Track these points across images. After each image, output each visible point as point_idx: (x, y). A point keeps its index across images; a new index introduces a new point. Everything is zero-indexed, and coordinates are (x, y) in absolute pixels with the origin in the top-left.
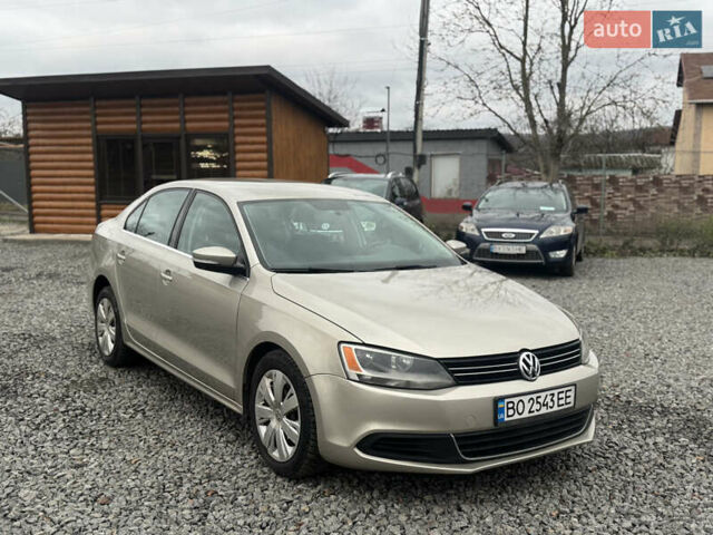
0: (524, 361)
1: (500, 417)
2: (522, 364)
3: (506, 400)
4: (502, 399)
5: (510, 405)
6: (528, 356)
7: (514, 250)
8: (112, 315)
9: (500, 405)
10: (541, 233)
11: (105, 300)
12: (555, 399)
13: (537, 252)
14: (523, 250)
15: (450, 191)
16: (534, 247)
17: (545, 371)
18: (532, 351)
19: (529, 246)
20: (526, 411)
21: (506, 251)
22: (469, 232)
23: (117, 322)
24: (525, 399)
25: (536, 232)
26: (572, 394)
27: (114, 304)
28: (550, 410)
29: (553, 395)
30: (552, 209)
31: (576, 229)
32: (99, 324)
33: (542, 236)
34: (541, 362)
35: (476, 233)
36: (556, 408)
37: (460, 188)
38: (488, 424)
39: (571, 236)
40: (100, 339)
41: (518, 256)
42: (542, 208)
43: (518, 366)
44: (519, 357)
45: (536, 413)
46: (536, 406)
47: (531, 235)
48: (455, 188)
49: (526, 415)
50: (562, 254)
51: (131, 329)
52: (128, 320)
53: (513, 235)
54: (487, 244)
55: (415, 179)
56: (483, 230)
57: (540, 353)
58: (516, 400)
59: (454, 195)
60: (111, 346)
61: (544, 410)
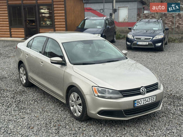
0: (142, 90)
1: (135, 105)
2: (141, 91)
3: (137, 101)
4: (136, 100)
5: (138, 102)
6: (143, 88)
7: (145, 43)
8: (25, 72)
9: (135, 102)
10: (153, 38)
11: (22, 68)
12: (150, 99)
13: (152, 44)
14: (147, 44)
15: (125, 19)
16: (151, 42)
17: (148, 92)
18: (144, 87)
19: (149, 42)
20: (142, 103)
21: (142, 44)
22: (130, 38)
23: (26, 74)
24: (142, 100)
25: (152, 38)
26: (155, 98)
27: (25, 69)
28: (149, 102)
29: (150, 98)
30: (157, 29)
31: (164, 36)
32: (20, 74)
33: (153, 39)
34: (146, 90)
35: (133, 38)
36: (150, 102)
37: (128, 18)
38: (132, 107)
39: (163, 38)
40: (21, 79)
41: (146, 45)
42: (154, 29)
43: (140, 91)
44: (140, 89)
45: (145, 104)
46: (145, 102)
47: (150, 38)
48: (127, 18)
49: (142, 104)
50: (160, 44)
51: (31, 77)
52: (30, 74)
53: (144, 39)
54: (136, 42)
55: (113, 17)
56: (135, 37)
57: (146, 87)
58: (139, 101)
59: (126, 21)
60: (25, 81)
61: (147, 103)
